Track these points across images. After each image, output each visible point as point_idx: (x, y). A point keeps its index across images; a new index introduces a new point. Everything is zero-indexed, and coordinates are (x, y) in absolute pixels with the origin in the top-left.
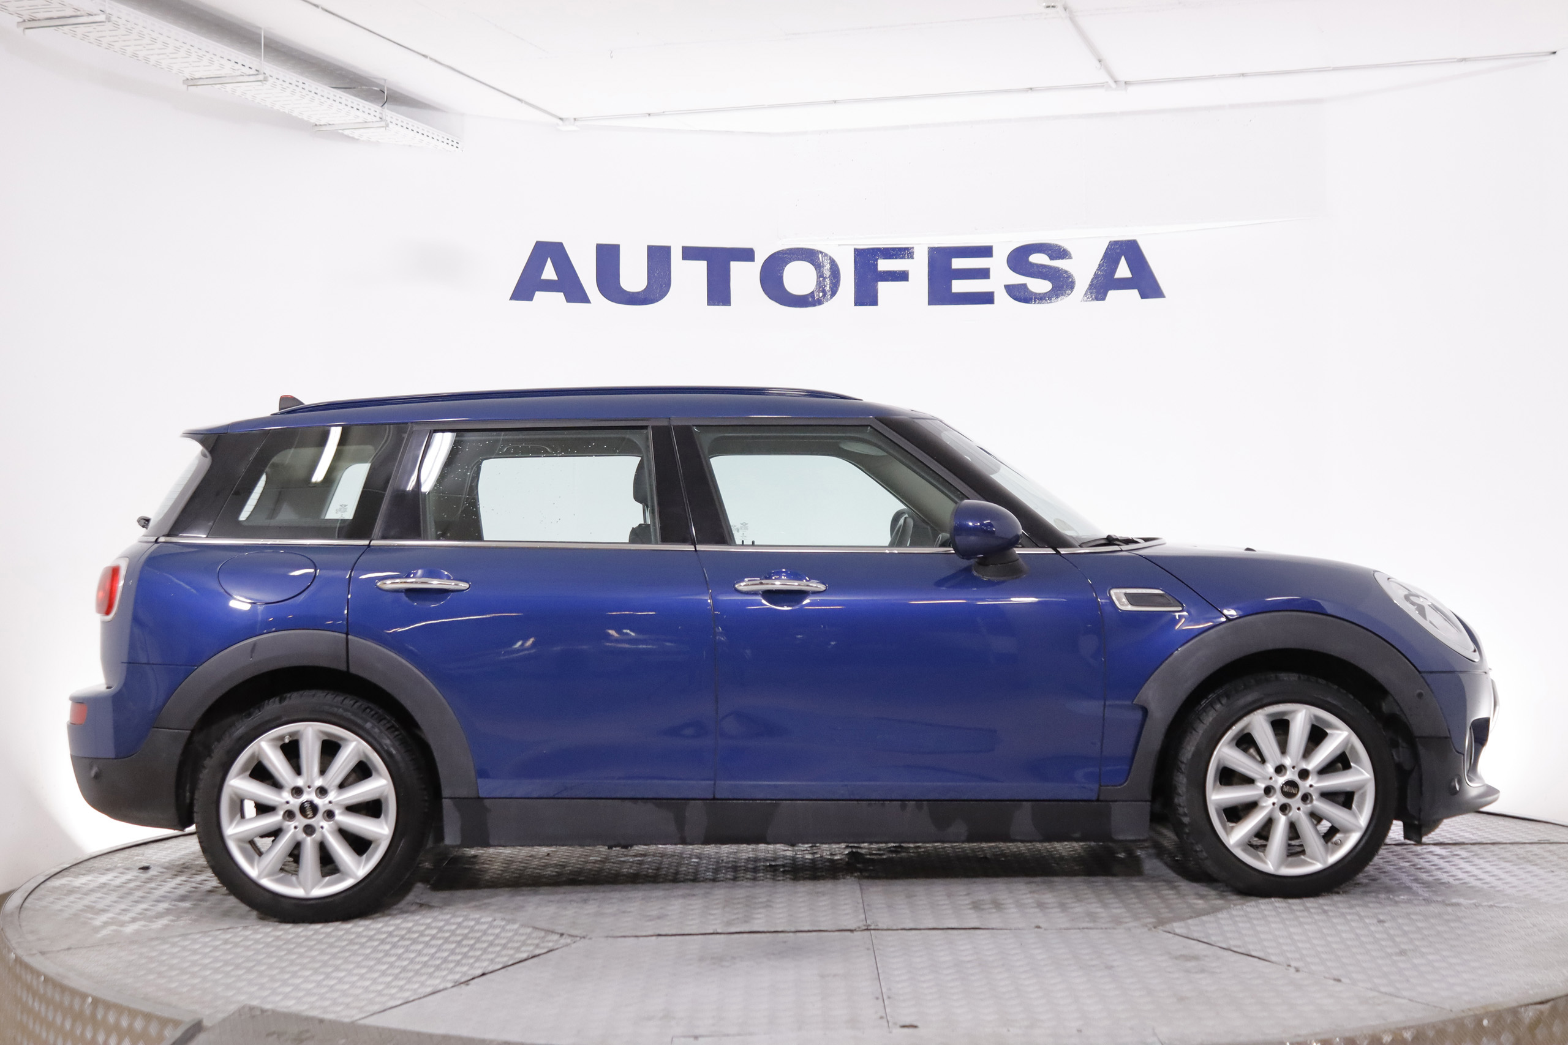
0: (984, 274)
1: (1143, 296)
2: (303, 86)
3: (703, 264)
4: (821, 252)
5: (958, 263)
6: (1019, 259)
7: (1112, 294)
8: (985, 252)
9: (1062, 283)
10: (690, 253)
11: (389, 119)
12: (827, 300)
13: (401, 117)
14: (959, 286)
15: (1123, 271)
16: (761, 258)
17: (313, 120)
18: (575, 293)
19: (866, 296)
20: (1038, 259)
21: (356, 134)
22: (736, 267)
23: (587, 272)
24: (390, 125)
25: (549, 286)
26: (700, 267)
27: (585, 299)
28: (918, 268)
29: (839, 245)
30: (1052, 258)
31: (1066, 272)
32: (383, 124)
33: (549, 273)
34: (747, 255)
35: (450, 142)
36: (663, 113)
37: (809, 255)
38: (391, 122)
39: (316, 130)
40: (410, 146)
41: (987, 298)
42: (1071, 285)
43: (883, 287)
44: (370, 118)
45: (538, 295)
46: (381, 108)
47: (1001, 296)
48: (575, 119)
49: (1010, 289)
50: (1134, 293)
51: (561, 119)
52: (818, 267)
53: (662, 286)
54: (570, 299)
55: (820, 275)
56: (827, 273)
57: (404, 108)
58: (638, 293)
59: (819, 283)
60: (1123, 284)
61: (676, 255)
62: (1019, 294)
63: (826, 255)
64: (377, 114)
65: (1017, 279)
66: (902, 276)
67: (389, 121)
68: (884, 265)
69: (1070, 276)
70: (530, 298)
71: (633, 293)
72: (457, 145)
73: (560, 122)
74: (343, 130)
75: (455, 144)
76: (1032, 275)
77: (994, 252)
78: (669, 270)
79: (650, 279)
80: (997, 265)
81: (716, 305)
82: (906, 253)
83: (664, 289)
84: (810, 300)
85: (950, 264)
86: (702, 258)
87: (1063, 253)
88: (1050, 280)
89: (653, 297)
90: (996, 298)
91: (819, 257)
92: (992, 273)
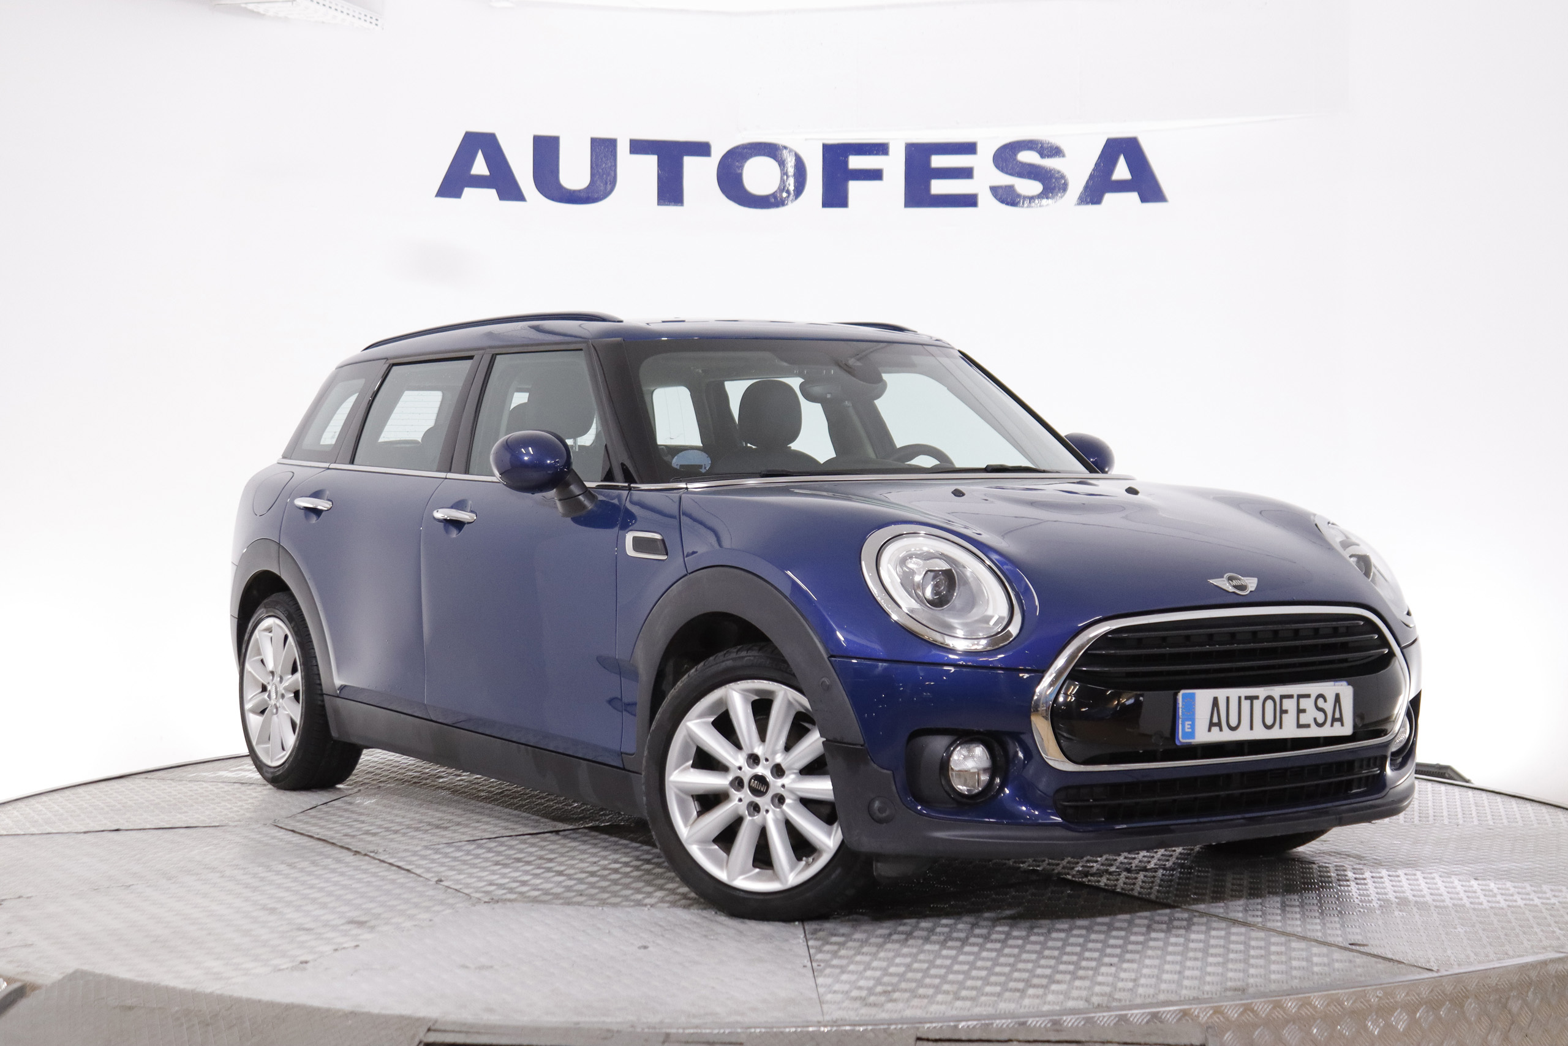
0: (966, 173)
1: (1144, 200)
3: (652, 160)
4: (785, 148)
5: (938, 161)
6: (1005, 157)
7: (1109, 198)
8: (969, 148)
9: (1053, 184)
10: (639, 147)
12: (792, 201)
14: (939, 187)
15: (1122, 171)
16: (718, 153)
18: (509, 190)
19: (835, 196)
20: (1027, 157)
22: (691, 165)
25: (479, 182)
26: (650, 163)
27: (518, 196)
28: (894, 166)
29: (806, 140)
30: (1042, 156)
31: (1059, 172)
33: (480, 167)
34: (702, 149)
35: (368, 19)
37: (770, 150)
40: (323, 22)
41: (969, 201)
42: (1064, 188)
43: (855, 188)
45: (468, 192)
47: (986, 199)
49: (995, 190)
50: (1134, 196)
52: (782, 164)
53: (606, 184)
54: (503, 196)
55: (784, 173)
56: (791, 170)
58: (579, 191)
59: (783, 181)
60: (1122, 187)
61: (623, 149)
62: (1007, 197)
63: (791, 151)
65: (1004, 180)
66: (875, 175)
68: (856, 162)
69: (1063, 177)
70: (458, 195)
71: (574, 191)
72: (377, 22)
75: (374, 21)
76: (1020, 175)
77: (979, 148)
78: (615, 165)
79: (592, 175)
80: (982, 163)
81: (669, 205)
82: (881, 149)
83: (609, 187)
84: (773, 200)
85: (929, 162)
86: (653, 153)
87: (1055, 152)
88: (1040, 180)
89: (597, 196)
90: (981, 201)
91: (783, 153)
92: (976, 173)
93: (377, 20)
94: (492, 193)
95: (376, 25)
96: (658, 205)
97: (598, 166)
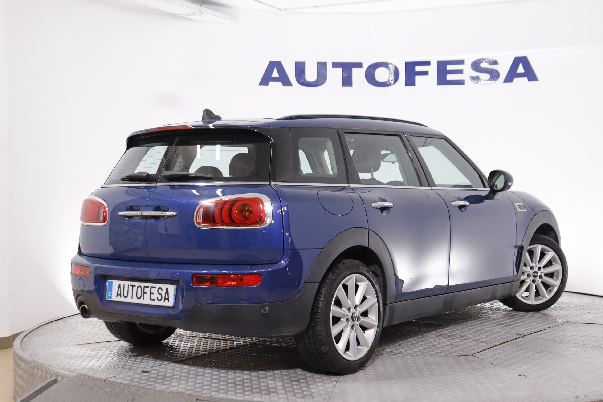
0: (460, 72)
1: (529, 80)
3: (340, 70)
4: (391, 64)
5: (450, 67)
6: (476, 66)
7: (516, 80)
8: (461, 62)
9: (494, 75)
10: (335, 65)
11: (203, 11)
12: (394, 84)
13: (209, 10)
14: (450, 77)
15: (521, 69)
16: (365, 66)
17: (173, 12)
18: (286, 82)
19: (410, 82)
20: (484, 65)
21: (192, 17)
23: (291, 74)
24: (204, 14)
25: (275, 80)
26: (339, 71)
27: (290, 85)
28: (433, 69)
29: (399, 60)
30: (490, 64)
31: (496, 70)
32: (201, 13)
33: (275, 74)
34: (359, 65)
35: (232, 20)
36: (321, 6)
37: (385, 65)
38: (205, 12)
39: (174, 16)
42: (498, 76)
43: (418, 78)
44: (195, 11)
45: (271, 83)
46: (200, 7)
47: (468, 81)
48: (285, 9)
50: (526, 79)
51: (280, 9)
54: (284, 85)
55: (390, 73)
56: (393, 72)
57: (213, 7)
58: (313, 82)
59: (390, 76)
60: (521, 75)
61: (329, 66)
62: (476, 80)
63: (393, 65)
64: (198, 10)
65: (475, 74)
66: (426, 73)
67: (203, 12)
68: (418, 69)
69: (498, 72)
70: (267, 84)
71: (311, 82)
73: (279, 11)
74: (186, 16)
75: (235, 21)
76: (481, 72)
77: (465, 62)
78: (326, 72)
79: (318, 76)
80: (467, 68)
81: (346, 86)
82: (428, 63)
83: (324, 80)
84: (386, 84)
85: (446, 68)
86: (340, 67)
87: (495, 63)
88: (489, 74)
89: (319, 84)
90: (466, 82)
91: (390, 66)
92: (464, 72)
93: (236, 20)
94: (280, 83)
95: (236, 22)
97: (320, 72)
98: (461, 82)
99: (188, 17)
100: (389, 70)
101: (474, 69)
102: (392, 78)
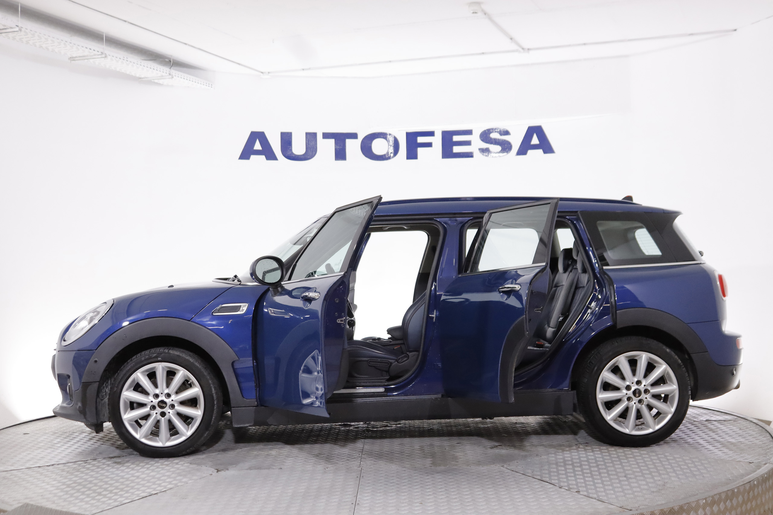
0: (468, 143)
1: (545, 152)
2: (127, 59)
4: (390, 134)
5: (456, 138)
6: (485, 136)
7: (530, 152)
8: (469, 132)
9: (506, 147)
10: (326, 136)
11: (174, 74)
12: (393, 157)
13: (180, 73)
14: (457, 149)
15: (535, 140)
16: (361, 137)
17: (138, 76)
18: (270, 155)
19: (412, 155)
20: (494, 135)
21: (161, 81)
22: (349, 142)
23: (276, 145)
24: (174, 77)
25: (258, 153)
26: (332, 141)
27: (275, 158)
28: (437, 141)
29: (399, 131)
30: (501, 134)
31: (508, 141)
32: (170, 77)
33: (258, 146)
34: (354, 136)
35: (208, 85)
36: (309, 69)
37: (383, 135)
38: (175, 76)
39: (139, 80)
42: (511, 148)
43: (420, 150)
44: (164, 74)
45: (253, 157)
46: (169, 69)
47: (477, 154)
48: (269, 73)
49: (481, 150)
50: (540, 151)
51: (262, 73)
54: (268, 158)
55: (389, 145)
56: (392, 144)
57: (185, 69)
58: (301, 155)
59: (389, 149)
60: (535, 147)
61: (320, 137)
62: (486, 153)
63: (392, 136)
64: (168, 72)
65: (485, 145)
66: (429, 145)
67: (174, 76)
68: (420, 140)
69: (510, 143)
70: (248, 158)
71: (299, 156)
73: (261, 74)
74: (153, 80)
75: (210, 85)
76: (491, 143)
77: (474, 132)
78: (316, 144)
79: (307, 148)
80: (475, 138)
81: (339, 160)
82: (431, 134)
83: (314, 153)
84: (384, 157)
85: (452, 139)
86: (332, 138)
87: (507, 133)
88: (500, 145)
89: (309, 157)
90: (475, 155)
91: (388, 136)
92: (472, 143)
93: (212, 85)
94: (263, 157)
95: (211, 87)
96: (336, 160)
97: (309, 144)
98: (469, 155)
99: (156, 81)
100: (388, 141)
101: (483, 140)
102: (391, 150)
